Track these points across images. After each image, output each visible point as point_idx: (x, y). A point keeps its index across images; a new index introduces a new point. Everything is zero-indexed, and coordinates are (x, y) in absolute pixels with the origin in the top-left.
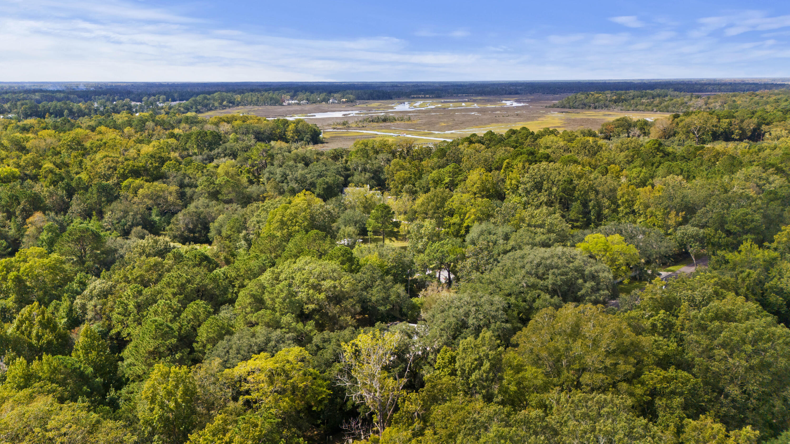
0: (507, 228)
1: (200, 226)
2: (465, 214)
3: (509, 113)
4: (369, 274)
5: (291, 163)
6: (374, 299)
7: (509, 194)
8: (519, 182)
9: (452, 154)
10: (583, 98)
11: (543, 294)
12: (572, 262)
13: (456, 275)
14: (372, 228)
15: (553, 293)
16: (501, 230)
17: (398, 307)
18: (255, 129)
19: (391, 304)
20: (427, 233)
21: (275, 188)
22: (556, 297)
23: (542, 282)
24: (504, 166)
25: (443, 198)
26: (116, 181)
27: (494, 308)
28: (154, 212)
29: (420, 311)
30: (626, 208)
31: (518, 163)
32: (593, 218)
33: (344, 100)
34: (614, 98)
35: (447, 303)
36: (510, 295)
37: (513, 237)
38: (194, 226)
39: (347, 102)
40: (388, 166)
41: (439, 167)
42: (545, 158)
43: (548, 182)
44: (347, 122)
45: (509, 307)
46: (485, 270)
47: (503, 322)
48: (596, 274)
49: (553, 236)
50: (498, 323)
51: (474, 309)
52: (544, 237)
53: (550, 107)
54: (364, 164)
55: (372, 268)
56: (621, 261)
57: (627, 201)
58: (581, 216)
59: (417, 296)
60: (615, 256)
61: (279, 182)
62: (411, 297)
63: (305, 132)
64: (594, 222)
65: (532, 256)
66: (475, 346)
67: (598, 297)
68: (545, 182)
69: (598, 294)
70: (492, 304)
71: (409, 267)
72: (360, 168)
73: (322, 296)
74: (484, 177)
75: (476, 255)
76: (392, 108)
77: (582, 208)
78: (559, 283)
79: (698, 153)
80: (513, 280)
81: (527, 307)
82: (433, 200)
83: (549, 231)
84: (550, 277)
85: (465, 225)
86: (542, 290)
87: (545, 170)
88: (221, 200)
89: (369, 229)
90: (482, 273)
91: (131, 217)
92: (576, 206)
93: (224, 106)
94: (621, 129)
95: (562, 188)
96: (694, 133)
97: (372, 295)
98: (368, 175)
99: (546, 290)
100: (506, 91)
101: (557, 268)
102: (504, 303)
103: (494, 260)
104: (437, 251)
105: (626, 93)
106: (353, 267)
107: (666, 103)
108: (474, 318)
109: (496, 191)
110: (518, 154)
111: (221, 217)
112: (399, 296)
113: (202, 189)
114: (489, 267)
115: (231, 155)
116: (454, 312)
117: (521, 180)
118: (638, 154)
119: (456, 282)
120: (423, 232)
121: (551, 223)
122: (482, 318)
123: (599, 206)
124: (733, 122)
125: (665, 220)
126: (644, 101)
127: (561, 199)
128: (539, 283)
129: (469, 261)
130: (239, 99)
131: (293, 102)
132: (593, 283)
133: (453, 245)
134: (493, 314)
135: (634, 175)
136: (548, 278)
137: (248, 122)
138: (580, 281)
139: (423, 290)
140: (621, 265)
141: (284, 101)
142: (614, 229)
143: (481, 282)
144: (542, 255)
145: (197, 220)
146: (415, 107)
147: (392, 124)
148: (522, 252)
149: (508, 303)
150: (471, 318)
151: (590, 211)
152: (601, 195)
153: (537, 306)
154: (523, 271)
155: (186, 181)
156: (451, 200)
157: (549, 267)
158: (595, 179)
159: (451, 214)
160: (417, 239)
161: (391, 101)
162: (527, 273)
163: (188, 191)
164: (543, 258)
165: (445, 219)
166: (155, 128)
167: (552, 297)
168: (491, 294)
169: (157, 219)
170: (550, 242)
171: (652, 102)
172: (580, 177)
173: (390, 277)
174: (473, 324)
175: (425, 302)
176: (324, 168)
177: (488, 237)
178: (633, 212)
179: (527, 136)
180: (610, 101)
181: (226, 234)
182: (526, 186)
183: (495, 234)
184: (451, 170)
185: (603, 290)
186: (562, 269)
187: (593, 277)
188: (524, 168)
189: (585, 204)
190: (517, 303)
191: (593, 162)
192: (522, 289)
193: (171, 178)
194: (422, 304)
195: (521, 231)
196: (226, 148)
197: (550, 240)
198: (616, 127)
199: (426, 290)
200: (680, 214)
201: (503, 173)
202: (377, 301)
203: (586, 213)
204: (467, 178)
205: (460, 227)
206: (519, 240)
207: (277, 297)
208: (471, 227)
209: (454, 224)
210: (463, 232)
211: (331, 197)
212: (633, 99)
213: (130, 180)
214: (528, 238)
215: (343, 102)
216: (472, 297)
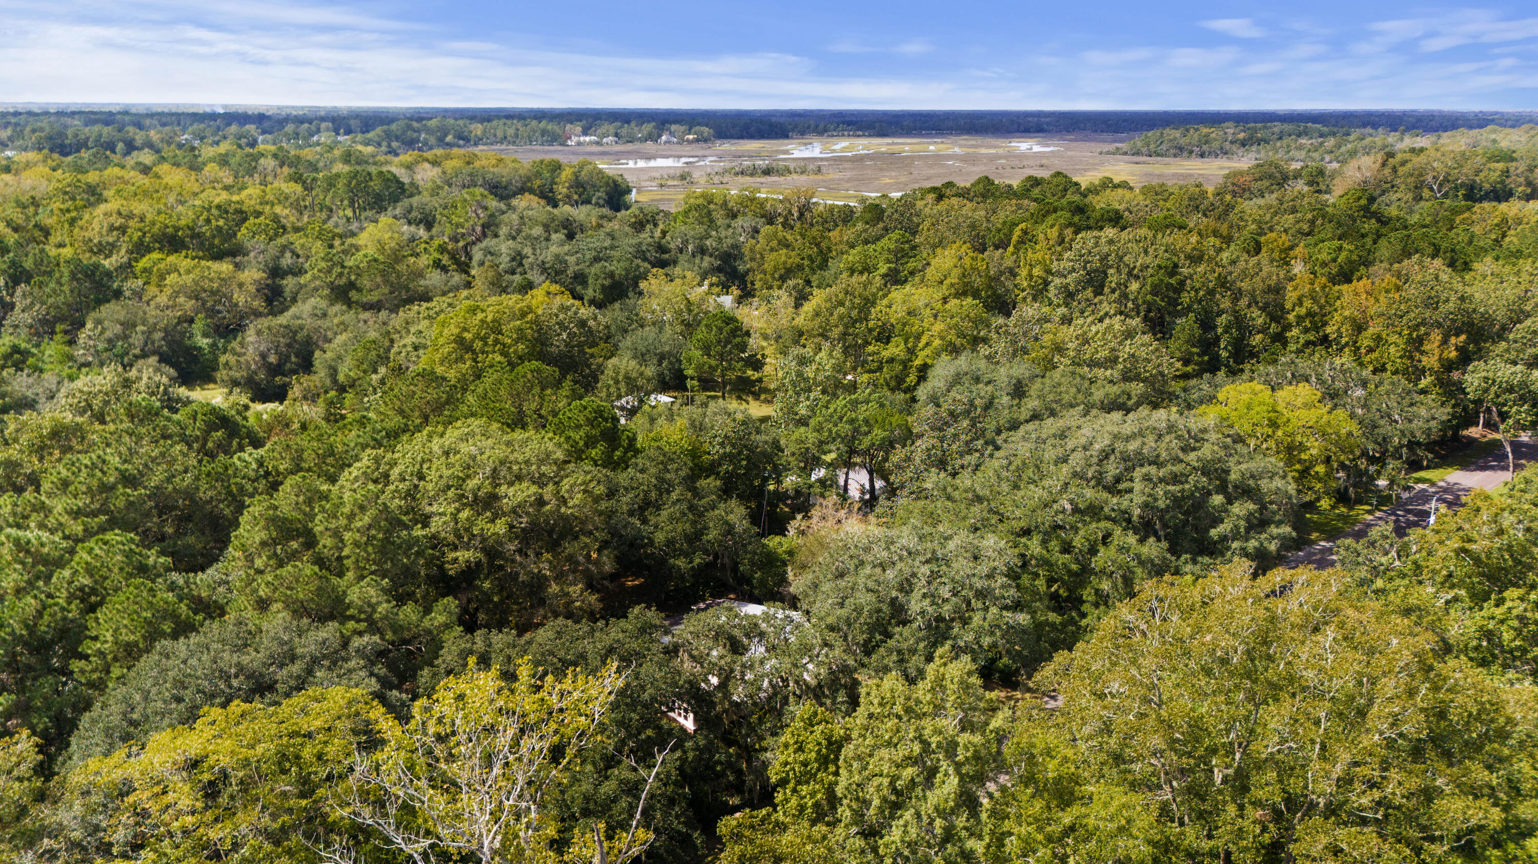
0: (1021, 369)
1: (293, 359)
2: (918, 337)
3: (1025, 163)
4: (653, 470)
5: (537, 231)
6: (660, 537)
7: (1024, 299)
8: (1049, 272)
9: (896, 216)
10: (1178, 135)
11: (1118, 532)
12: (1194, 449)
13: (886, 479)
14: (696, 369)
15: (1145, 529)
16: (1005, 373)
17: (726, 560)
18: (489, 176)
19: (706, 552)
20: (819, 378)
21: (493, 284)
22: (1152, 540)
23: (1115, 500)
24: (1015, 238)
25: (867, 300)
26: (125, 260)
27: (983, 569)
28: (198, 327)
29: (785, 572)
30: (1306, 331)
31: (1048, 231)
32: (1224, 354)
33: (691, 137)
34: (1242, 136)
35: (853, 551)
36: (1026, 532)
37: (1034, 389)
38: (280, 360)
39: (697, 141)
40: (754, 241)
41: (866, 242)
42: (1110, 220)
43: (1119, 271)
44: (689, 174)
45: (1024, 565)
46: (962, 467)
47: (1006, 608)
48: (1251, 482)
49: (1137, 388)
50: (994, 610)
51: (925, 570)
52: (1115, 390)
53: (1108, 153)
54: (701, 239)
55: (667, 461)
56: (1314, 452)
57: (1310, 314)
58: (1195, 350)
59: (782, 532)
60: (1299, 438)
61: (506, 272)
62: (763, 535)
63: (594, 186)
64: (1226, 366)
65: (1086, 431)
66: (908, 710)
67: (1266, 544)
68: (1111, 271)
69: (1264, 536)
70: (976, 558)
71: (768, 458)
72: (690, 247)
73: (500, 527)
74: (967, 261)
75: (939, 427)
76: (786, 152)
77: (1198, 332)
78: (1161, 504)
79: (1458, 220)
80: (1037, 493)
81: (1074, 567)
82: (842, 304)
83: (1127, 377)
84: (1138, 486)
85: (918, 362)
86: (1114, 520)
87: (1111, 242)
88: (357, 302)
89: (689, 372)
90: (954, 475)
91: (140, 336)
92: (1185, 325)
93: (448, 144)
94: (1266, 183)
95: (1152, 283)
96: (1432, 189)
97: (656, 527)
98: (707, 262)
99: (1125, 519)
100: (1019, 124)
101: (1156, 462)
102: (1011, 557)
103: (987, 443)
104: (841, 418)
105: (1265, 128)
106: (618, 453)
107: (1349, 146)
108: (924, 596)
109: (994, 293)
110: (1048, 212)
111: (341, 339)
112: (730, 529)
113: (314, 278)
114: (973, 459)
115: (421, 221)
116: (870, 576)
117: (1055, 267)
118: (1324, 217)
119: (889, 499)
120: (811, 375)
121: (1133, 355)
122: (947, 595)
123: (1240, 323)
124: (1512, 170)
125: (1411, 358)
126: (1304, 141)
127: (1149, 311)
128: (1106, 502)
129: (922, 444)
130: (479, 133)
131: (587, 139)
132: (1251, 506)
133: (882, 406)
134: (979, 584)
135: (1324, 256)
136: (1130, 491)
137: (477, 164)
138: (1218, 499)
139: (799, 517)
140: (1312, 463)
141: (570, 138)
142: (1289, 375)
143: (949, 498)
144: (1116, 430)
145: (289, 345)
146: (834, 151)
147: (782, 178)
148: (1061, 423)
149: (1023, 556)
150: (916, 595)
151: (1217, 339)
152: (1244, 302)
153: (1101, 563)
154: (1065, 469)
155: (287, 260)
156: (885, 302)
157: (1131, 462)
158: (1233, 262)
159: (885, 336)
160: (798, 394)
161: (786, 141)
162: (1075, 475)
163: (289, 283)
164: (1116, 437)
165: (871, 349)
166: (279, 170)
167: (1142, 541)
168: (977, 529)
169: (203, 342)
170: (1130, 403)
171: (1322, 144)
172: (1196, 258)
173: (710, 483)
174: (923, 613)
175: (799, 547)
176: (608, 243)
177: (973, 388)
178: (1325, 341)
179: (1066, 190)
180: (1232, 142)
181: (347, 376)
182: (1065, 281)
183: (989, 382)
184: (892, 247)
185: (1279, 524)
186: (1169, 467)
187: (1246, 492)
188: (1063, 241)
189: (1207, 323)
190: (1047, 556)
191: (1224, 229)
192: (1061, 516)
193: (252, 254)
194: (791, 553)
195: (1057, 374)
196: (411, 207)
197: (1129, 398)
198: (1256, 180)
199: (807, 517)
200: (1453, 340)
201: (1013, 254)
202: (670, 542)
203: (1208, 345)
204: (928, 264)
205: (905, 367)
206: (1051, 397)
207: (347, 528)
208: (932, 366)
209: (891, 360)
210: (912, 379)
211: (611, 303)
212: (1280, 138)
213: (155, 255)
214: (1074, 390)
215: (688, 141)
216: (921, 538)
